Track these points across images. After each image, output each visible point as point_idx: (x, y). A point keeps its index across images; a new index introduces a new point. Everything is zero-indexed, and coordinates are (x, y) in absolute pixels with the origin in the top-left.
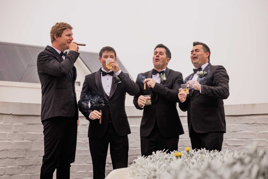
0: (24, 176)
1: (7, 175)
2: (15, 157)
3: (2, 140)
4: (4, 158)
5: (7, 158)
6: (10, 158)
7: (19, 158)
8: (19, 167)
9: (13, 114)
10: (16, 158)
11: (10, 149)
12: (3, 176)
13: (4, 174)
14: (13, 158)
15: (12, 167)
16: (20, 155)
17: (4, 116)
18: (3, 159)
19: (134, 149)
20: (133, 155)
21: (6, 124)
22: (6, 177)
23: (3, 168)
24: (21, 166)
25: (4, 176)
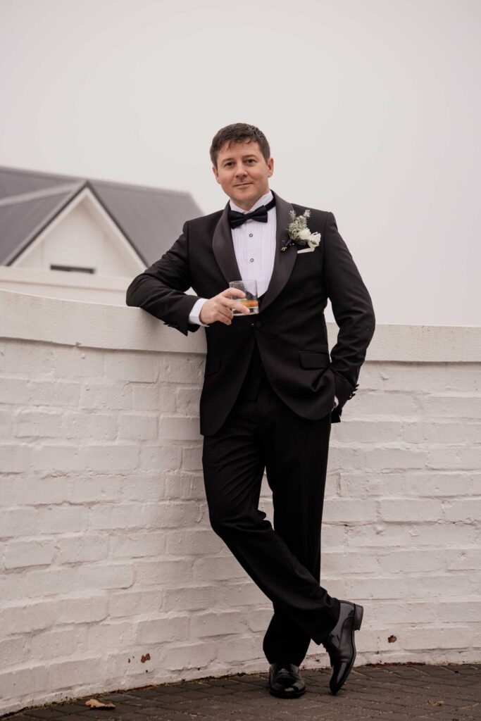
0: (116, 566)
1: (63, 564)
2: (88, 500)
3: (47, 437)
4: (54, 502)
5: (64, 502)
6: (71, 504)
7: (99, 502)
8: (100, 536)
9: (83, 345)
10: (91, 504)
11: (74, 472)
12: (48, 570)
13: (53, 560)
14: (81, 504)
15: (78, 535)
16: (103, 491)
17: (56, 351)
18: (50, 506)
19: (468, 474)
20: (464, 494)
21: (59, 381)
22: (59, 571)
23: (51, 541)
24: (108, 530)
25: (54, 568)
